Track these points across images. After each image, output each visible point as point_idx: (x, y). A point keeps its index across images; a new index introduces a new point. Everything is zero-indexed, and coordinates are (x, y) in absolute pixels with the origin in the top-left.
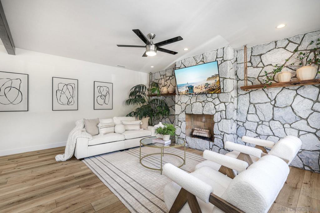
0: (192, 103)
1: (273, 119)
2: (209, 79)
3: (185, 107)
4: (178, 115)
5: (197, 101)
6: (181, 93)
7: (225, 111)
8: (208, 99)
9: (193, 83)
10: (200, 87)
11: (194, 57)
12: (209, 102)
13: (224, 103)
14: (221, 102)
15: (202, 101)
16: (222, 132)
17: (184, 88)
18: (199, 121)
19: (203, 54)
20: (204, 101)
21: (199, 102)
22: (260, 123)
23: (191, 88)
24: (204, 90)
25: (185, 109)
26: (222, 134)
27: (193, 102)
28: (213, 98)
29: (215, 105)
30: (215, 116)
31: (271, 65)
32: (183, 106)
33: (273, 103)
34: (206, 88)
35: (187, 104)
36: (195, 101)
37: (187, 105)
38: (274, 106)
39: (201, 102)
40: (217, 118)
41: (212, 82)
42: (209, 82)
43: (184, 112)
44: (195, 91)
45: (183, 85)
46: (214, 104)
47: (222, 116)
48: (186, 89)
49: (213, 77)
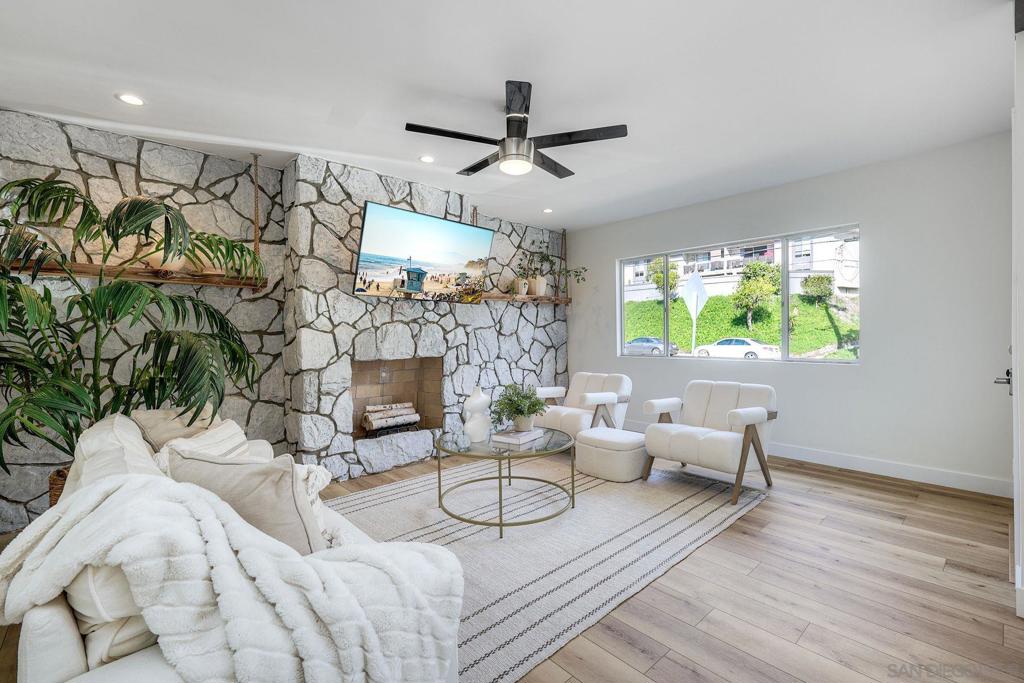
0: (377, 324)
1: (498, 357)
2: (471, 264)
3: (353, 340)
4: (319, 371)
5: (395, 319)
6: (374, 285)
7: (467, 345)
8: (427, 315)
9: (428, 265)
10: (444, 279)
11: (380, 177)
12: (430, 322)
13: (464, 326)
14: (458, 325)
15: (410, 319)
16: (461, 395)
17: (391, 271)
18: (364, 383)
19: (410, 184)
20: (415, 321)
21: (402, 321)
22: (483, 366)
23: (417, 276)
24: (453, 289)
25: (353, 344)
26: (461, 400)
27: (383, 321)
28: (439, 315)
29: (446, 332)
30: (446, 359)
31: (495, 259)
32: (344, 335)
33: (498, 327)
34: (458, 285)
35: (361, 325)
36: (388, 319)
37: (360, 333)
38: (499, 333)
39: (407, 324)
40: (450, 362)
41: (475, 273)
42: (471, 272)
43: (346, 359)
44: (429, 287)
45: (393, 261)
46: (443, 329)
47: (460, 357)
48: (400, 277)
49: (481, 262)
